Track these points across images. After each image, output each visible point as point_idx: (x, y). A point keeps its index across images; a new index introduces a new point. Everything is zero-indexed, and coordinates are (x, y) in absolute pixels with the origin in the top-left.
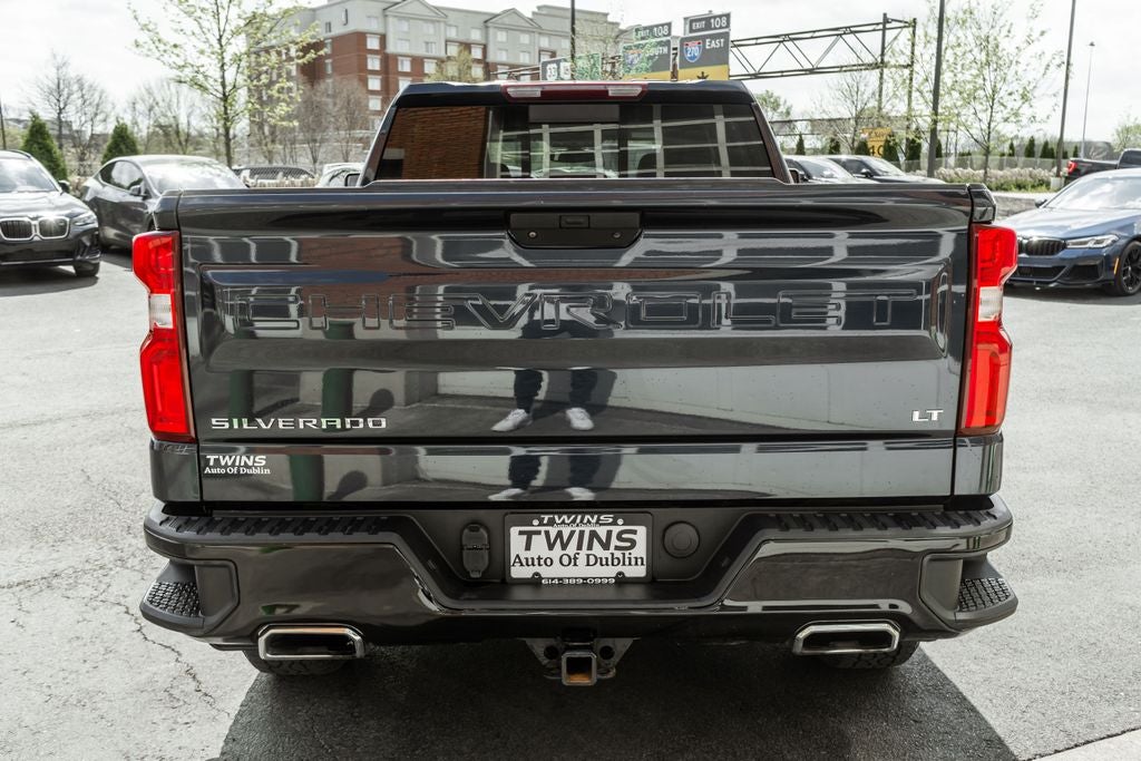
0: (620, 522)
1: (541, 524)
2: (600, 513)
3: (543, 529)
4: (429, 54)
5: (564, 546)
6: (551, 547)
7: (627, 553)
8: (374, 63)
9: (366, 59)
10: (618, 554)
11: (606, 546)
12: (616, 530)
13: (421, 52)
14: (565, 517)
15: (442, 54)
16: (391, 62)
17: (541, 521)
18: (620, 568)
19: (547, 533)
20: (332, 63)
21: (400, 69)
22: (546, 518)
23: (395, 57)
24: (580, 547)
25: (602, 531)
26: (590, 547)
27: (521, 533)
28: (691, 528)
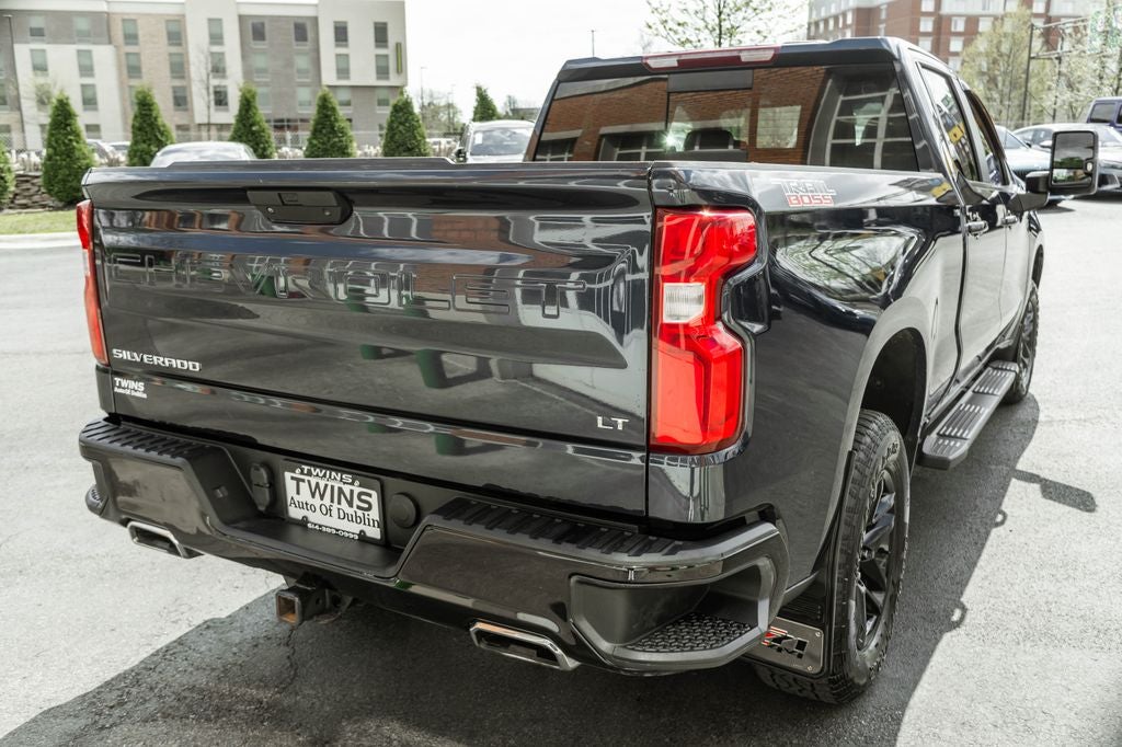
0: (357, 483)
1: (302, 473)
2: (343, 472)
3: (306, 478)
4: (986, 12)
5: (322, 497)
6: (313, 495)
7: (366, 513)
8: (927, 25)
9: (919, 21)
10: (360, 513)
11: (350, 504)
12: (357, 490)
13: (976, 10)
14: (318, 470)
15: (1000, 11)
16: (944, 24)
17: (302, 470)
18: (362, 527)
19: (309, 481)
20: (885, 28)
21: (953, 30)
22: (306, 468)
23: (949, 18)
24: (332, 501)
25: (347, 489)
26: (339, 503)
27: (292, 478)
28: (409, 501)
